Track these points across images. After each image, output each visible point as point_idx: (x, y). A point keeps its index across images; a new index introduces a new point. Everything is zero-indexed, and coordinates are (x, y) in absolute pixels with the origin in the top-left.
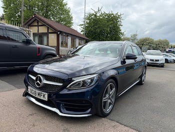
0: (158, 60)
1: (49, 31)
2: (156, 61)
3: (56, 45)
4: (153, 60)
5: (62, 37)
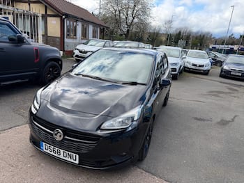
0: (203, 66)
2: (200, 66)
3: (59, 36)
4: (196, 65)
5: (68, 22)
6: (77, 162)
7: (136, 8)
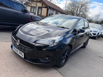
1: (43, 6)
5: (50, 10)
6: (23, 57)
7: (82, 8)
